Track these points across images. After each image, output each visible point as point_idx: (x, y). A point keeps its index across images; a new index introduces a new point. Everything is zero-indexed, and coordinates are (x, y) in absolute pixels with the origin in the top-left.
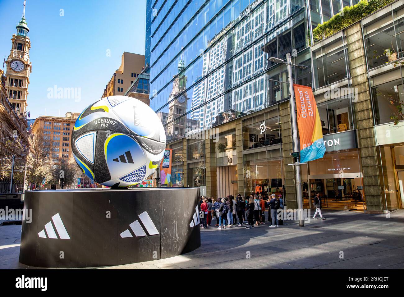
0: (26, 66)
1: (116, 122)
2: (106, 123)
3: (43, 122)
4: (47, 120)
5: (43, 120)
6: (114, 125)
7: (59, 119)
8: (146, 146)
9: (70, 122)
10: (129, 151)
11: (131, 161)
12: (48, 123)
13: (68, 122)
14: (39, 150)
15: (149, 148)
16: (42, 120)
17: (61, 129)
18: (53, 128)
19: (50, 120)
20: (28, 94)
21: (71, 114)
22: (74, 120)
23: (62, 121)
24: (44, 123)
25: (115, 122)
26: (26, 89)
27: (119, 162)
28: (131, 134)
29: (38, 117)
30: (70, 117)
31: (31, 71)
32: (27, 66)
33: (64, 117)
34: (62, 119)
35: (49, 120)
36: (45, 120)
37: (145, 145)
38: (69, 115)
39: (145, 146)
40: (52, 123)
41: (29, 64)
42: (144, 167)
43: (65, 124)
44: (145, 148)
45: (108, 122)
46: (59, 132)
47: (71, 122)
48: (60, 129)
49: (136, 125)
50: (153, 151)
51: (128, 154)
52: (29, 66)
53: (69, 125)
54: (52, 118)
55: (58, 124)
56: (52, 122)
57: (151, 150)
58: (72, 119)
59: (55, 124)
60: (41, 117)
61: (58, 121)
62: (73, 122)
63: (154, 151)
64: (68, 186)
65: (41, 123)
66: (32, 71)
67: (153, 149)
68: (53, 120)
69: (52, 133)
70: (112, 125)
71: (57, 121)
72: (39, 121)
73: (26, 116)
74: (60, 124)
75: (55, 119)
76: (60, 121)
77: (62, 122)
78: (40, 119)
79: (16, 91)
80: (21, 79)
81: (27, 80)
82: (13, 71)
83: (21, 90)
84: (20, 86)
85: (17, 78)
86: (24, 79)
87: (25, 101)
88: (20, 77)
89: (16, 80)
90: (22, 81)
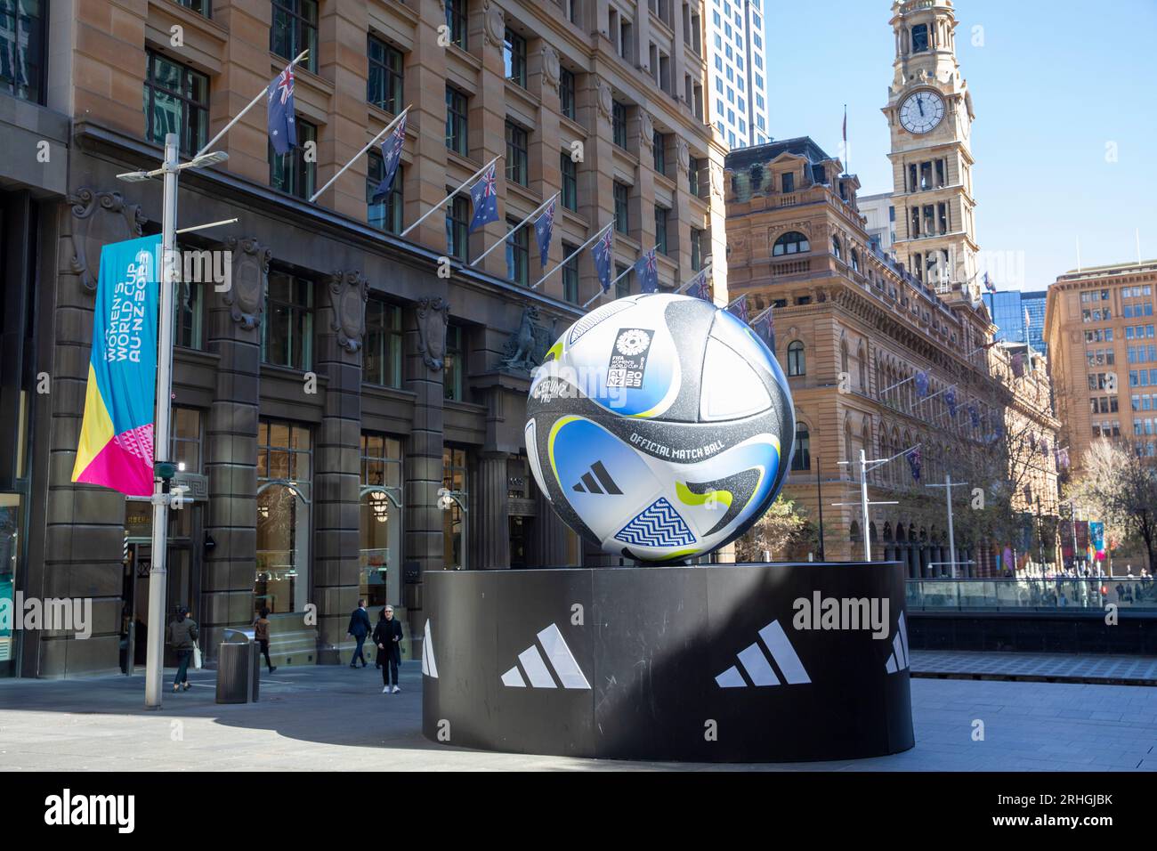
0: (947, 102)
3: (1074, 296)
4: (1090, 284)
5: (1076, 286)
7: (1142, 268)
8: (643, 443)
10: (599, 462)
12: (1097, 296)
15: (655, 448)
16: (1069, 287)
18: (1120, 313)
19: (1104, 283)
20: (972, 204)
24: (1081, 299)
26: (961, 188)
29: (1054, 281)
31: (970, 114)
32: (950, 100)
35: (1097, 283)
36: (1083, 285)
37: (638, 440)
39: (639, 443)
40: (1111, 293)
41: (957, 91)
44: (642, 449)
50: (674, 452)
51: (598, 468)
52: (957, 98)
54: (1111, 272)
55: (1138, 292)
56: (1112, 287)
57: (664, 451)
59: (1128, 293)
60: (1064, 277)
61: (1139, 279)
63: (681, 454)
65: (1067, 301)
66: (974, 113)
67: (673, 446)
68: (1112, 282)
69: (1119, 335)
71: (1132, 279)
72: (1061, 294)
74: (1148, 291)
75: (1124, 273)
76: (1145, 278)
78: (1063, 288)
79: (932, 206)
80: (938, 156)
81: (960, 154)
82: (911, 137)
83: (947, 199)
84: (941, 181)
85: (926, 159)
86: (948, 153)
87: (964, 236)
88: (934, 149)
89: (925, 166)
90: (944, 162)
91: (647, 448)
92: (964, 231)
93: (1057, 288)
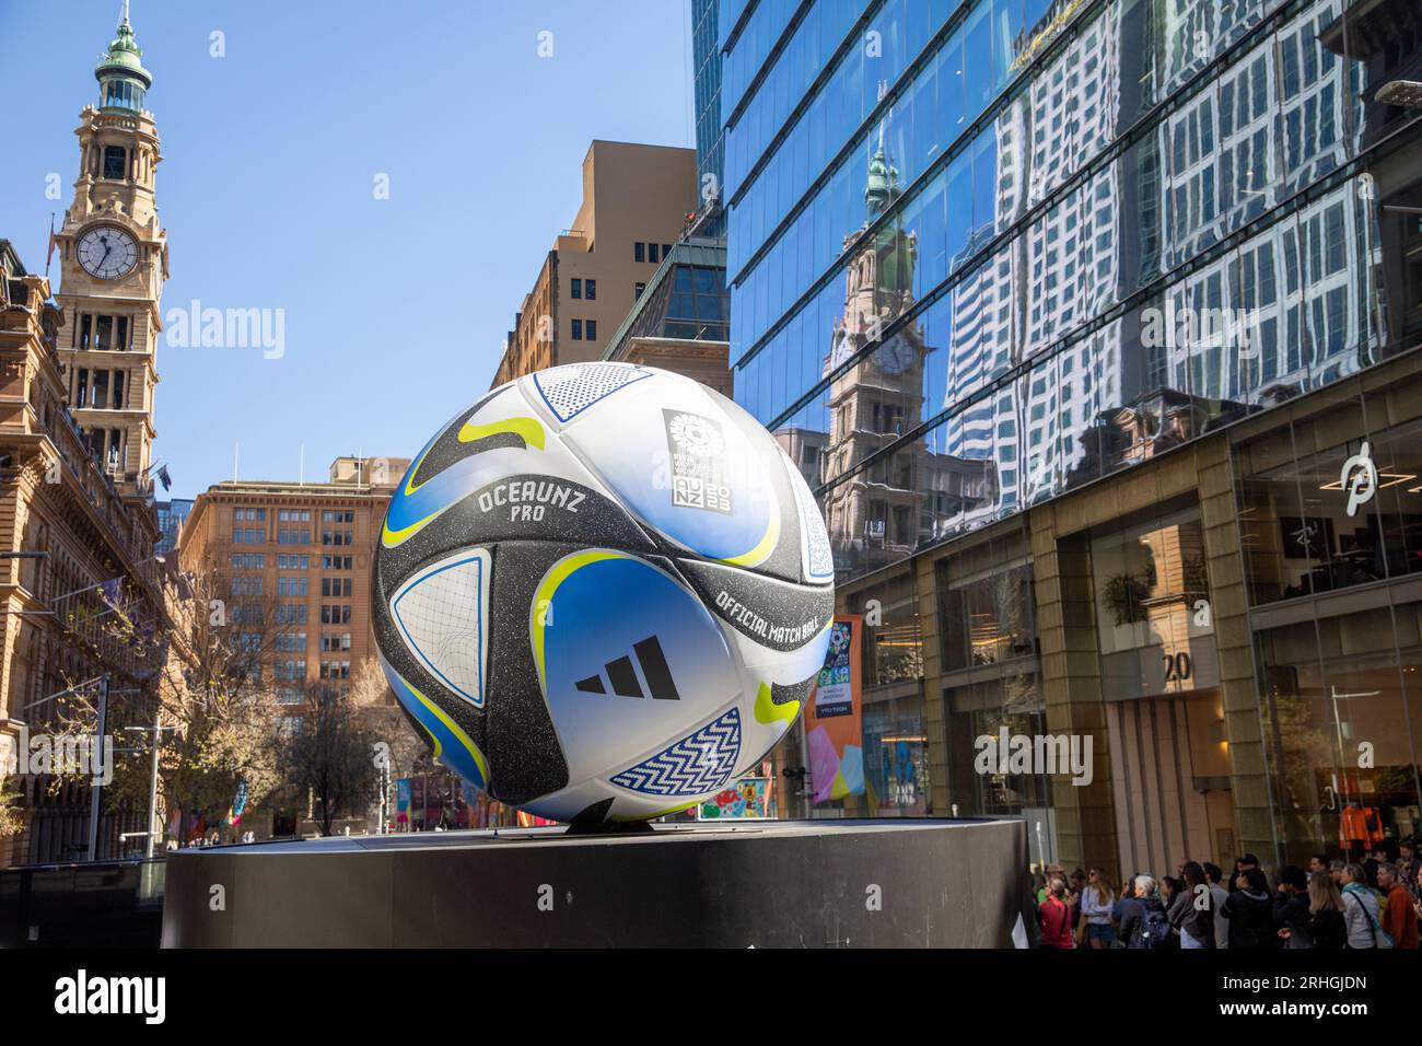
0: (143, 249)
1: (581, 497)
2: (535, 503)
3: (226, 511)
4: (246, 500)
5: (230, 500)
6: (575, 510)
7: (303, 490)
8: (735, 609)
9: (351, 503)
10: (655, 638)
11: (665, 689)
12: (252, 515)
13: (343, 503)
14: (215, 646)
15: (750, 620)
16: (222, 499)
17: (312, 538)
18: (275, 538)
19: (261, 501)
20: (155, 379)
21: (356, 465)
22: (369, 492)
23: (314, 501)
24: (234, 516)
25: (576, 493)
26: (148, 358)
27: (604, 692)
28: (659, 551)
29: (205, 490)
30: (353, 480)
31: (165, 272)
32: (146, 249)
33: (322, 482)
34: (317, 491)
35: (254, 500)
36: (238, 500)
37: (729, 604)
38: (347, 472)
39: (729, 609)
40: (268, 513)
41: (155, 239)
42: (730, 715)
43: (329, 517)
44: (731, 620)
45: (543, 495)
46: (306, 557)
47: (358, 503)
48: (306, 540)
49: (682, 502)
50: (772, 631)
51: (651, 652)
52: (156, 247)
53: (349, 518)
54: (270, 490)
55: (296, 517)
56: (269, 507)
57: (760, 626)
58: (360, 487)
59: (285, 517)
60: (218, 488)
61: (299, 502)
62: (365, 503)
63: (778, 634)
64: (350, 818)
65: (218, 516)
66: (170, 270)
67: (774, 620)
68: (270, 501)
69: (271, 563)
70: (564, 510)
71: (291, 501)
72: (212, 507)
73: (152, 488)
74: (307, 517)
75: (283, 493)
76: (306, 502)
77: (313, 508)
78: (215, 499)
79: (107, 372)
80: (123, 312)
81: (150, 316)
82: (89, 280)
83: (128, 366)
84: (122, 345)
85: (106, 311)
86: (136, 311)
87: (144, 416)
88: (118, 303)
89: (104, 320)
90: (129, 320)
91: (739, 619)
92: (144, 411)
93: (208, 499)
